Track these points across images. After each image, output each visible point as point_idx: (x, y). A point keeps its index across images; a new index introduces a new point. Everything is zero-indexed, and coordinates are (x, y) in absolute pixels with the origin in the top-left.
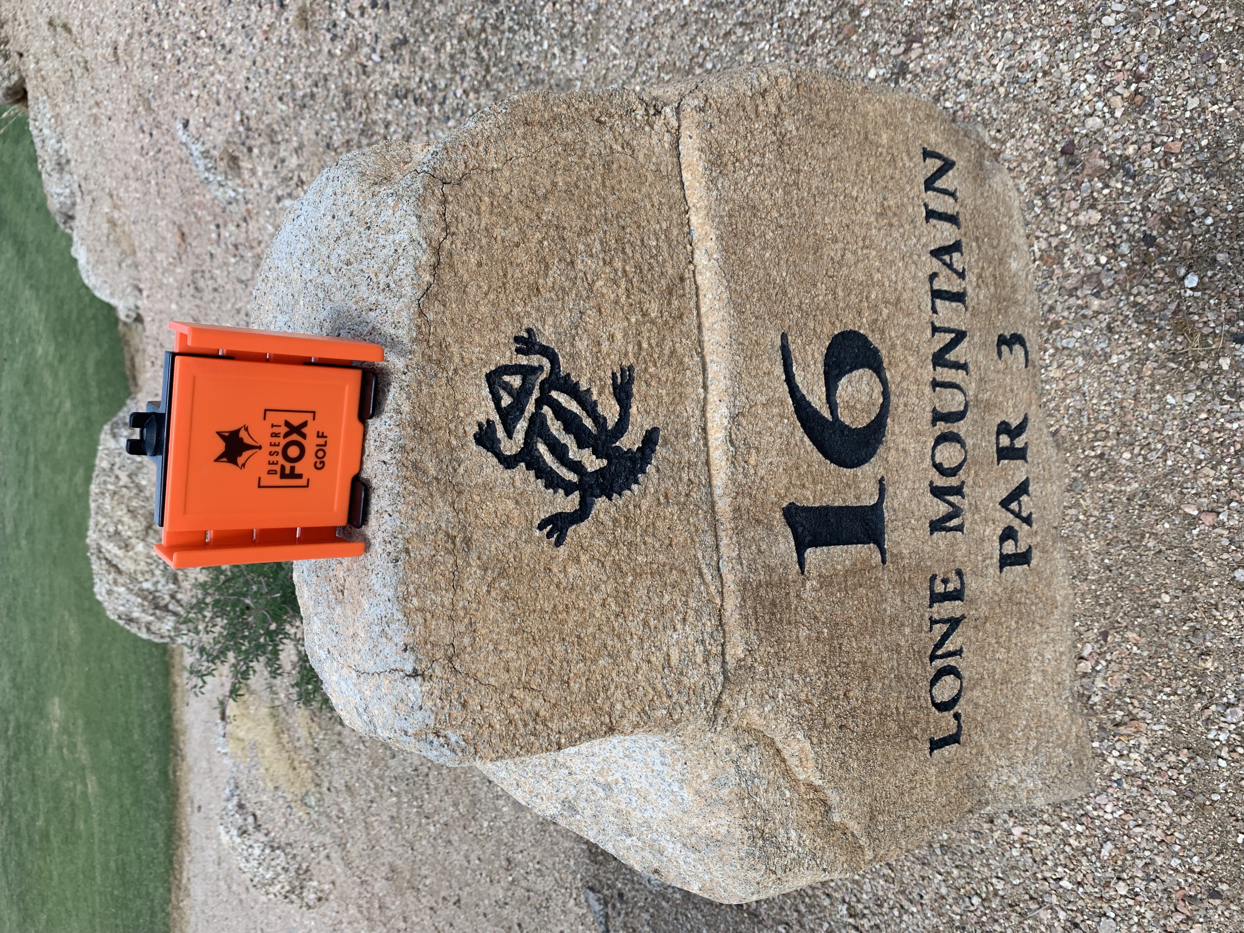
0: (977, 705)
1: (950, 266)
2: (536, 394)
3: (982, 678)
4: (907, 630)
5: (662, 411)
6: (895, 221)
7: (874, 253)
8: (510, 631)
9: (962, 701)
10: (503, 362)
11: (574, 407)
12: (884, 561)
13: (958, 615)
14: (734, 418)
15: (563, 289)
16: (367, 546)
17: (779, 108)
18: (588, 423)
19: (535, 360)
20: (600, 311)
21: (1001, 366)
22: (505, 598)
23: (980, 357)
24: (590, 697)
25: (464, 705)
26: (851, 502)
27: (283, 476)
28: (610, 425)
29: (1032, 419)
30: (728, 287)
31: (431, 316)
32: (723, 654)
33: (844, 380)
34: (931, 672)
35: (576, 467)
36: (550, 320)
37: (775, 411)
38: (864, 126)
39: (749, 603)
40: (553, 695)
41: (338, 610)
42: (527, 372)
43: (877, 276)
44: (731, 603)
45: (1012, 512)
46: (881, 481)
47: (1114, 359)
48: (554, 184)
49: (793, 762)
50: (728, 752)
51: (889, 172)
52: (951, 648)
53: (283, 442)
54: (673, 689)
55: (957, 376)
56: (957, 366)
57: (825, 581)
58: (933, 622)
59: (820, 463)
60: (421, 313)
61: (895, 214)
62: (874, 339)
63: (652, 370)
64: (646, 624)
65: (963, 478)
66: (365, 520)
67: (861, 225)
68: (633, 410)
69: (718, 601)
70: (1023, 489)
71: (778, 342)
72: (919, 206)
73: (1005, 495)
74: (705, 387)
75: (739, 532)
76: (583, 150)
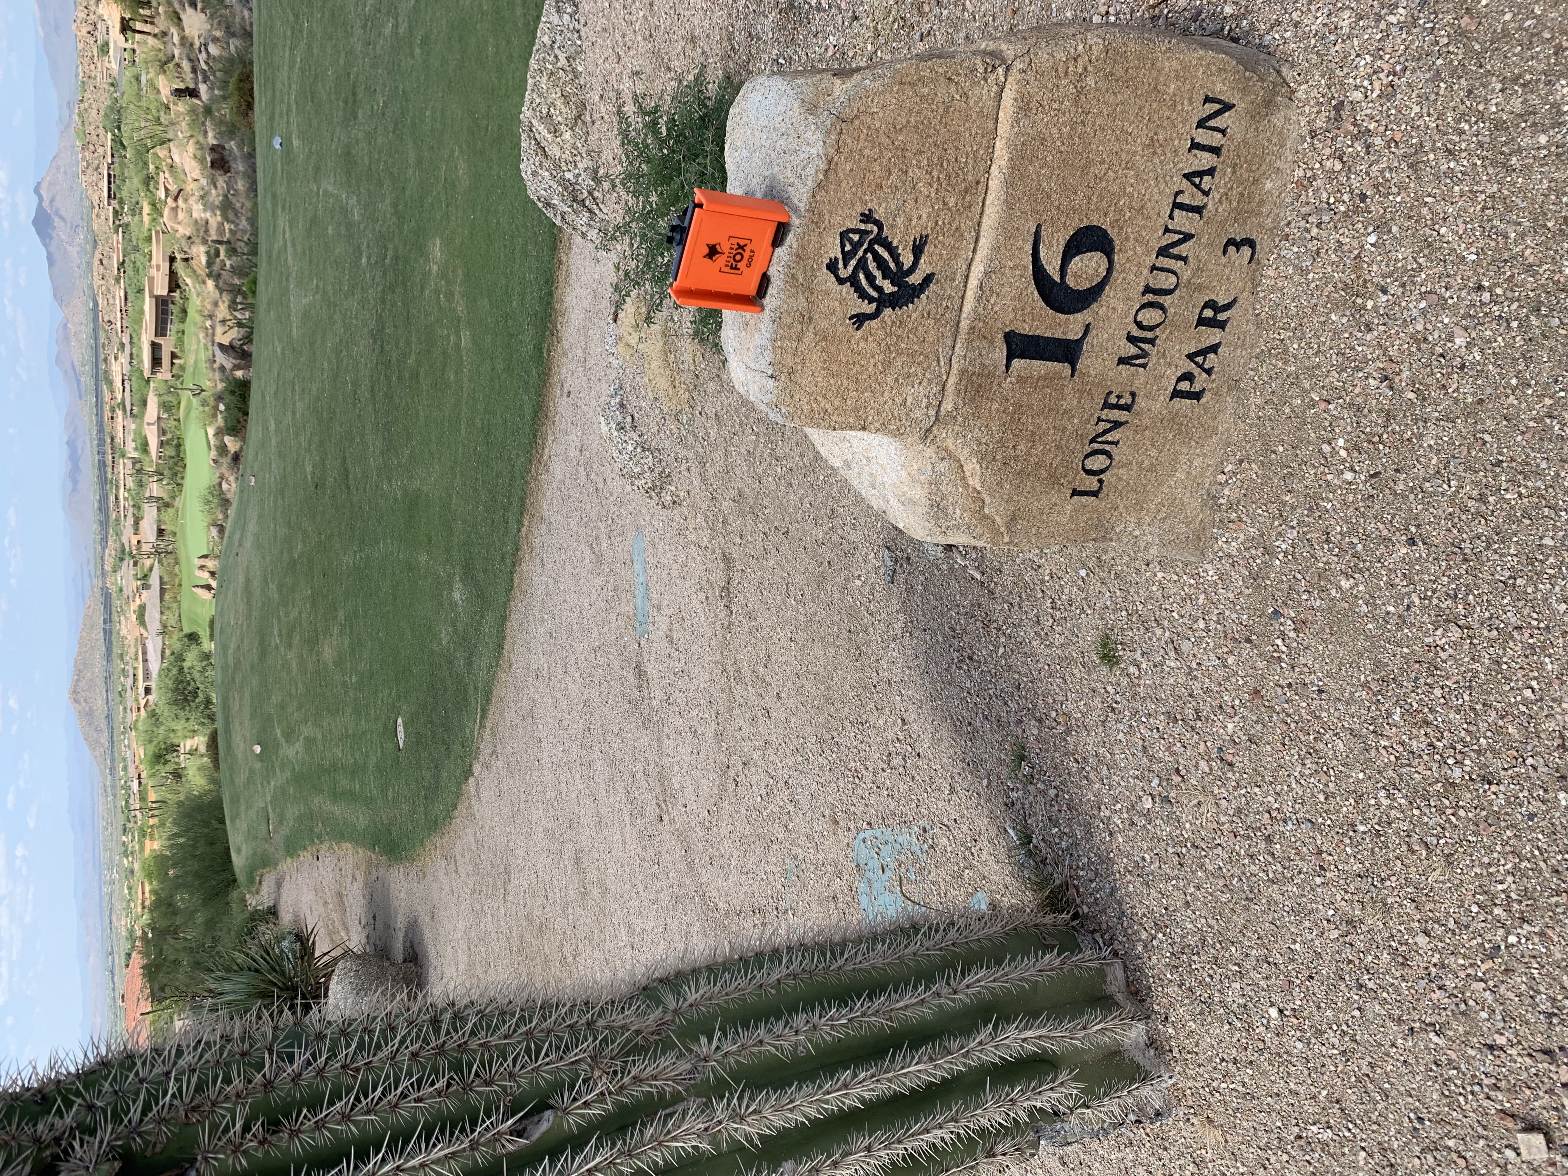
0: (1120, 479)
1: (1198, 187)
2: (865, 246)
3: (1131, 463)
4: (1076, 421)
5: (940, 263)
6: (1159, 151)
7: (1132, 173)
8: (822, 368)
9: (1108, 473)
10: (851, 227)
11: (886, 255)
12: (1072, 375)
13: (1123, 420)
14: (986, 274)
15: (896, 187)
16: (763, 309)
17: (1085, 69)
18: (892, 265)
19: (869, 227)
20: (916, 201)
21: (1224, 260)
22: (823, 351)
23: (1203, 253)
24: (856, 410)
25: (792, 397)
26: (1059, 335)
27: (731, 268)
28: (905, 268)
29: (1240, 301)
30: (1007, 193)
31: (818, 198)
32: (939, 406)
33: (1077, 258)
34: (1088, 449)
35: (879, 289)
36: (884, 205)
37: (1018, 272)
38: (1157, 80)
39: (963, 382)
40: (836, 403)
41: (743, 333)
42: (863, 233)
43: (1129, 189)
44: (952, 380)
45: (1196, 363)
46: (1088, 326)
47: (1311, 276)
48: (908, 122)
49: (968, 474)
50: (930, 458)
51: (1168, 113)
52: (1110, 439)
53: (734, 252)
54: (903, 417)
55: (1177, 265)
56: (1179, 258)
57: (1021, 380)
58: (1099, 420)
59: (1041, 309)
60: (814, 196)
61: (1161, 146)
62: (1112, 233)
63: (941, 238)
64: (897, 380)
65: (1158, 333)
66: (764, 296)
67: (1128, 153)
68: (922, 261)
69: (945, 377)
70: (1214, 349)
71: (1033, 229)
72: (1186, 140)
73: (1193, 350)
74: (974, 251)
75: (969, 341)
76: (933, 100)
